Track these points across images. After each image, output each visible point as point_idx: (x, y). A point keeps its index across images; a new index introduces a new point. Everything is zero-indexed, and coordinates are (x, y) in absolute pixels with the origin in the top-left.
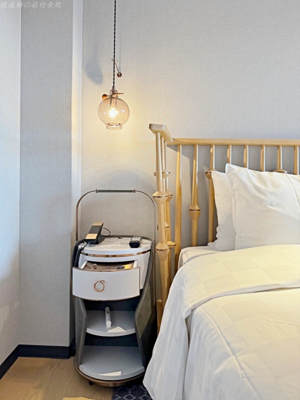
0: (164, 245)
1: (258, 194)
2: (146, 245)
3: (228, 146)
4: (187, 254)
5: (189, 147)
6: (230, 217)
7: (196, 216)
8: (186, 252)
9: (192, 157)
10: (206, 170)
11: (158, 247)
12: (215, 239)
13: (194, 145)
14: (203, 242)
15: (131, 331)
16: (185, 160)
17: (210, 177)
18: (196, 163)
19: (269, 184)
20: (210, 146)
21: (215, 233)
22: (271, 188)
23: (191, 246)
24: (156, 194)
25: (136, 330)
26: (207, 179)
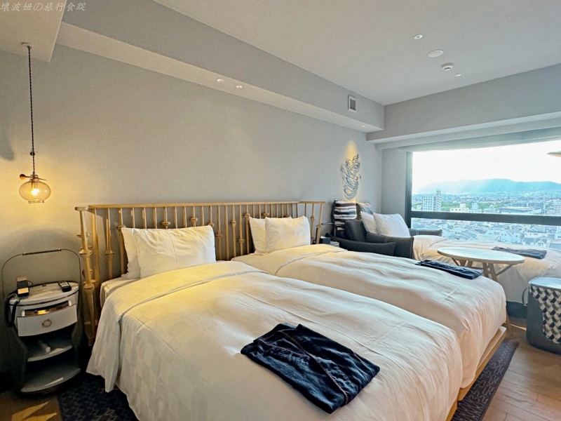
0: (90, 285)
1: (152, 246)
2: (75, 287)
3: (131, 209)
4: (108, 286)
5: (103, 211)
6: (136, 258)
7: (111, 258)
8: (106, 285)
9: (105, 217)
10: (116, 224)
11: (86, 286)
12: (126, 272)
13: (106, 209)
14: (117, 275)
15: (70, 347)
16: (100, 219)
17: (120, 230)
18: (109, 222)
19: (158, 240)
20: (119, 209)
21: (126, 268)
22: (159, 242)
23: (108, 279)
24: (82, 252)
25: (73, 345)
26: (117, 231)
